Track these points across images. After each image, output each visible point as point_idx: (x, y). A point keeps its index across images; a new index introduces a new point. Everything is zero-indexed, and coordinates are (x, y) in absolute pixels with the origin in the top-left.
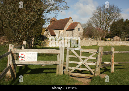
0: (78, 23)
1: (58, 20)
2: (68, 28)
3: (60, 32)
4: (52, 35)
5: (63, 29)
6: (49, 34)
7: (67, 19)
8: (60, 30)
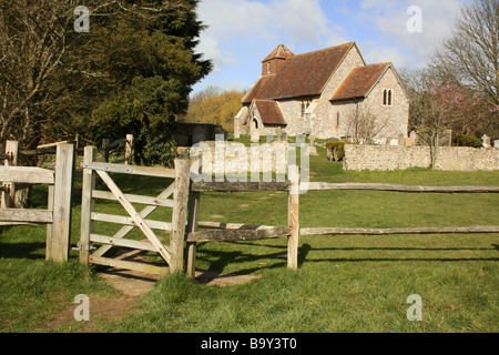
0: (384, 66)
1: (300, 57)
2: (339, 93)
3: (303, 111)
4: (266, 125)
5: (318, 96)
6: (255, 120)
7: (337, 49)
8: (305, 103)
